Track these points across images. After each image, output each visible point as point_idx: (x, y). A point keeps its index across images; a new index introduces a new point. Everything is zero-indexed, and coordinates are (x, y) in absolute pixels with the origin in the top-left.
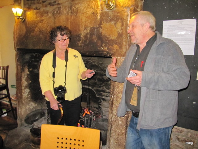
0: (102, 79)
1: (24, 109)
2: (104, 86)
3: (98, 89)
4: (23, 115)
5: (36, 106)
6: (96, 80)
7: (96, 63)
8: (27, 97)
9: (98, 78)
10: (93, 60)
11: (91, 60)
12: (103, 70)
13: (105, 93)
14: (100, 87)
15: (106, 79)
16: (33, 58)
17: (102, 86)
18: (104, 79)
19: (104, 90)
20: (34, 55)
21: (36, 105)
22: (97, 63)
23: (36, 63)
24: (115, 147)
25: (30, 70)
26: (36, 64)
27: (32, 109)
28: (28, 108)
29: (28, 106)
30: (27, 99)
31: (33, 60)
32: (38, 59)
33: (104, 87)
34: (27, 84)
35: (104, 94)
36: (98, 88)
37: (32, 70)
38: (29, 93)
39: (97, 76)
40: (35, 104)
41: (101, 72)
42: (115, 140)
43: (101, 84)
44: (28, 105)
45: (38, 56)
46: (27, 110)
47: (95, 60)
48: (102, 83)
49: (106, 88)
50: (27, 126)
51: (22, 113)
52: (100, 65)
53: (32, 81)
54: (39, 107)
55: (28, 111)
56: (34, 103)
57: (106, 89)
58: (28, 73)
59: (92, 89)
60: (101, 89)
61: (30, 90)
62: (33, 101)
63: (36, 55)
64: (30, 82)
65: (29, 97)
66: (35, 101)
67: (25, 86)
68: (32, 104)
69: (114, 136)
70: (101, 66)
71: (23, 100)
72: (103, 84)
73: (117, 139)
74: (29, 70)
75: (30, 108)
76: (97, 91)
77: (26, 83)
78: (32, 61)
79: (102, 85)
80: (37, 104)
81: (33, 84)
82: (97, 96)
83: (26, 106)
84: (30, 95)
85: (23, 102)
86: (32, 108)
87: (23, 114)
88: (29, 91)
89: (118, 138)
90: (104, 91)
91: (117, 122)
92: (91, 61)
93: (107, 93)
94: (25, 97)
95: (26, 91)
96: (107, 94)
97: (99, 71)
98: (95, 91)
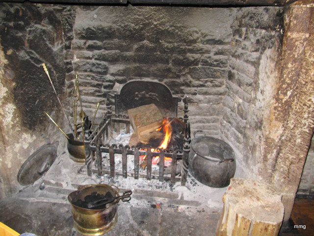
0: (184, 59)
1: (11, 155)
2: (188, 73)
3: (174, 82)
4: (10, 169)
5: (35, 141)
6: (169, 64)
7: (167, 27)
8: (13, 125)
9: (174, 58)
10: (159, 20)
11: (155, 20)
12: (185, 42)
13: (189, 88)
14: (178, 77)
15: (193, 59)
16: (10, 21)
17: (184, 75)
18: (189, 60)
19: (188, 81)
20: (12, 10)
21: (34, 137)
22: (171, 26)
23: (20, 34)
24: (281, 186)
25: (10, 52)
26: (20, 37)
27: (28, 148)
28: (20, 150)
29: (18, 146)
30: (12, 128)
31: (11, 24)
32: (22, 23)
33: (189, 76)
34: (7, 92)
35: (187, 89)
36: (174, 80)
37: (12, 53)
38: (14, 114)
39: (172, 55)
40: (32, 136)
41: (181, 45)
42: (284, 173)
43: (180, 71)
44: (18, 143)
45: (21, 14)
46: (16, 154)
47: (163, 20)
48: (184, 69)
49: (192, 77)
50: (24, 189)
51: (7, 165)
52: (177, 31)
53: (17, 83)
54: (41, 141)
55: (20, 156)
56: (29, 135)
57: (192, 80)
58: (6, 61)
59: (161, 83)
60: (181, 80)
61: (16, 104)
62: (26, 131)
63: (17, 11)
64: (14, 84)
65: (17, 123)
66: (30, 129)
67: (4, 97)
68: (25, 139)
69: (282, 167)
70: (179, 33)
71: (4, 134)
72: (187, 71)
73: (286, 172)
74: (5, 52)
75: (22, 148)
76: (173, 85)
77: (5, 89)
78: (11, 27)
79: (184, 73)
80: (36, 136)
81: (22, 89)
82: (174, 96)
83: (14, 145)
84: (18, 117)
85: (7, 138)
86: (26, 146)
87: (9, 166)
88: (15, 107)
89: (289, 170)
90: (188, 85)
91: (292, 141)
92: (155, 23)
93: (194, 86)
94: (7, 126)
95: (7, 109)
96: (196, 88)
97: (176, 44)
98: (168, 87)
